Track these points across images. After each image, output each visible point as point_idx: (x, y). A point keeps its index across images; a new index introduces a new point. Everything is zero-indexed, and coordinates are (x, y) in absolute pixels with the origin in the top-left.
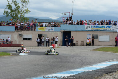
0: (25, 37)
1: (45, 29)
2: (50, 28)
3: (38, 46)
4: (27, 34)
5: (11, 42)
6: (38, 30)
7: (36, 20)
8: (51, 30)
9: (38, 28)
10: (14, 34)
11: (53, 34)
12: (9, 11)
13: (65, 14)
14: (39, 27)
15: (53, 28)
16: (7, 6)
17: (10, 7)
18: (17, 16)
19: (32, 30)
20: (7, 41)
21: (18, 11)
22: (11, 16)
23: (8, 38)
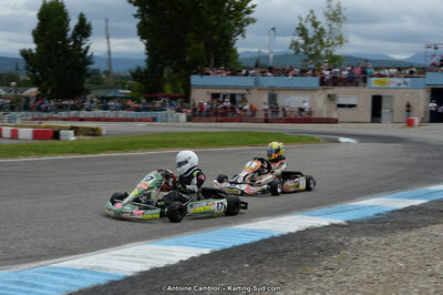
0: (342, 101)
1: (390, 83)
2: (400, 80)
3: (373, 121)
4: (346, 95)
5: (310, 113)
6: (373, 85)
7: (367, 61)
8: (403, 86)
9: (373, 82)
10: (316, 94)
11: (407, 95)
12: (302, 42)
13: (436, 48)
14: (373, 79)
15: (408, 80)
16: (298, 29)
17: (302, 31)
18: (318, 53)
19: (357, 85)
20: (301, 110)
21: (321, 41)
22: (306, 53)
23: (304, 102)
